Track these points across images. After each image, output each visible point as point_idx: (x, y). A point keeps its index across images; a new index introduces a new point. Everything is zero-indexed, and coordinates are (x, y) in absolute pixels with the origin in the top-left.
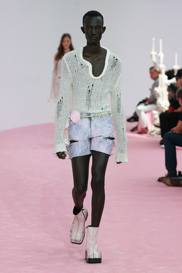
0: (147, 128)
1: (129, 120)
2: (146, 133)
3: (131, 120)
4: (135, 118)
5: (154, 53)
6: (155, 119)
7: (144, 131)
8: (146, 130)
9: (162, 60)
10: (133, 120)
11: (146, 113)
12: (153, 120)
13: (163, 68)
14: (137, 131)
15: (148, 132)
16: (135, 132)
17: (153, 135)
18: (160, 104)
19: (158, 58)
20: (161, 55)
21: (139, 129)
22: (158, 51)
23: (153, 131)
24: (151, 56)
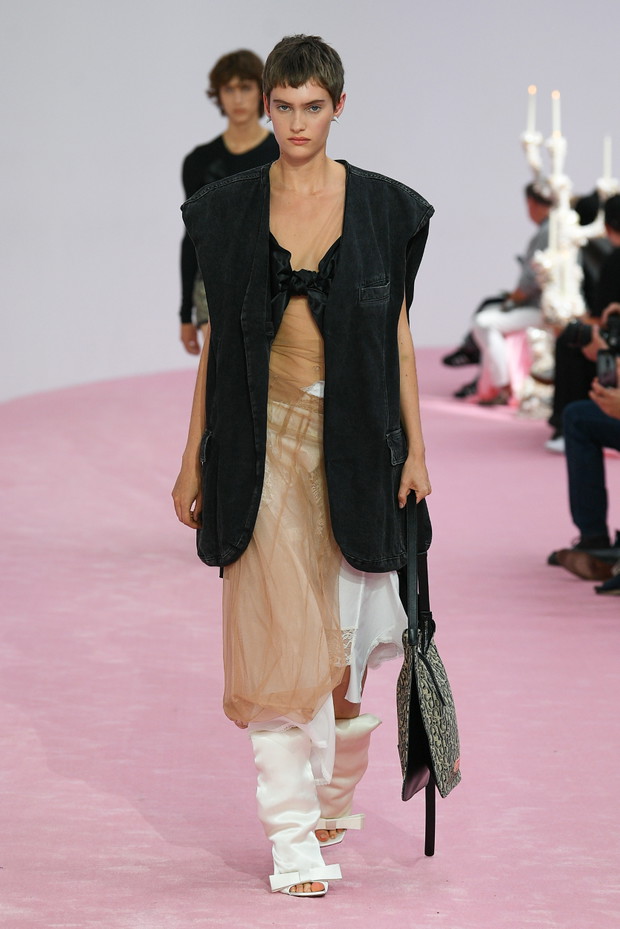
0: (508, 388)
1: (450, 361)
2: (505, 403)
3: (457, 361)
4: (470, 353)
5: (532, 137)
6: (537, 357)
7: (500, 398)
8: (504, 395)
9: (559, 161)
10: (462, 359)
11: (505, 335)
12: (529, 358)
13: (564, 187)
14: (476, 398)
15: (512, 401)
16: (471, 398)
17: (529, 411)
18: (552, 308)
19: (548, 153)
20: (558, 143)
21: (484, 389)
22: (545, 129)
23: (528, 398)
24: (524, 146)
